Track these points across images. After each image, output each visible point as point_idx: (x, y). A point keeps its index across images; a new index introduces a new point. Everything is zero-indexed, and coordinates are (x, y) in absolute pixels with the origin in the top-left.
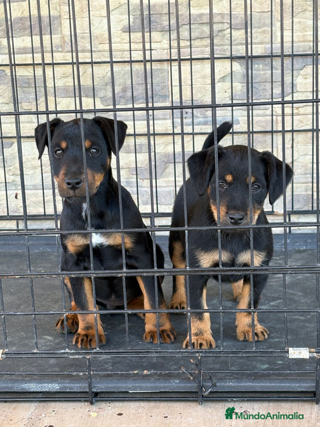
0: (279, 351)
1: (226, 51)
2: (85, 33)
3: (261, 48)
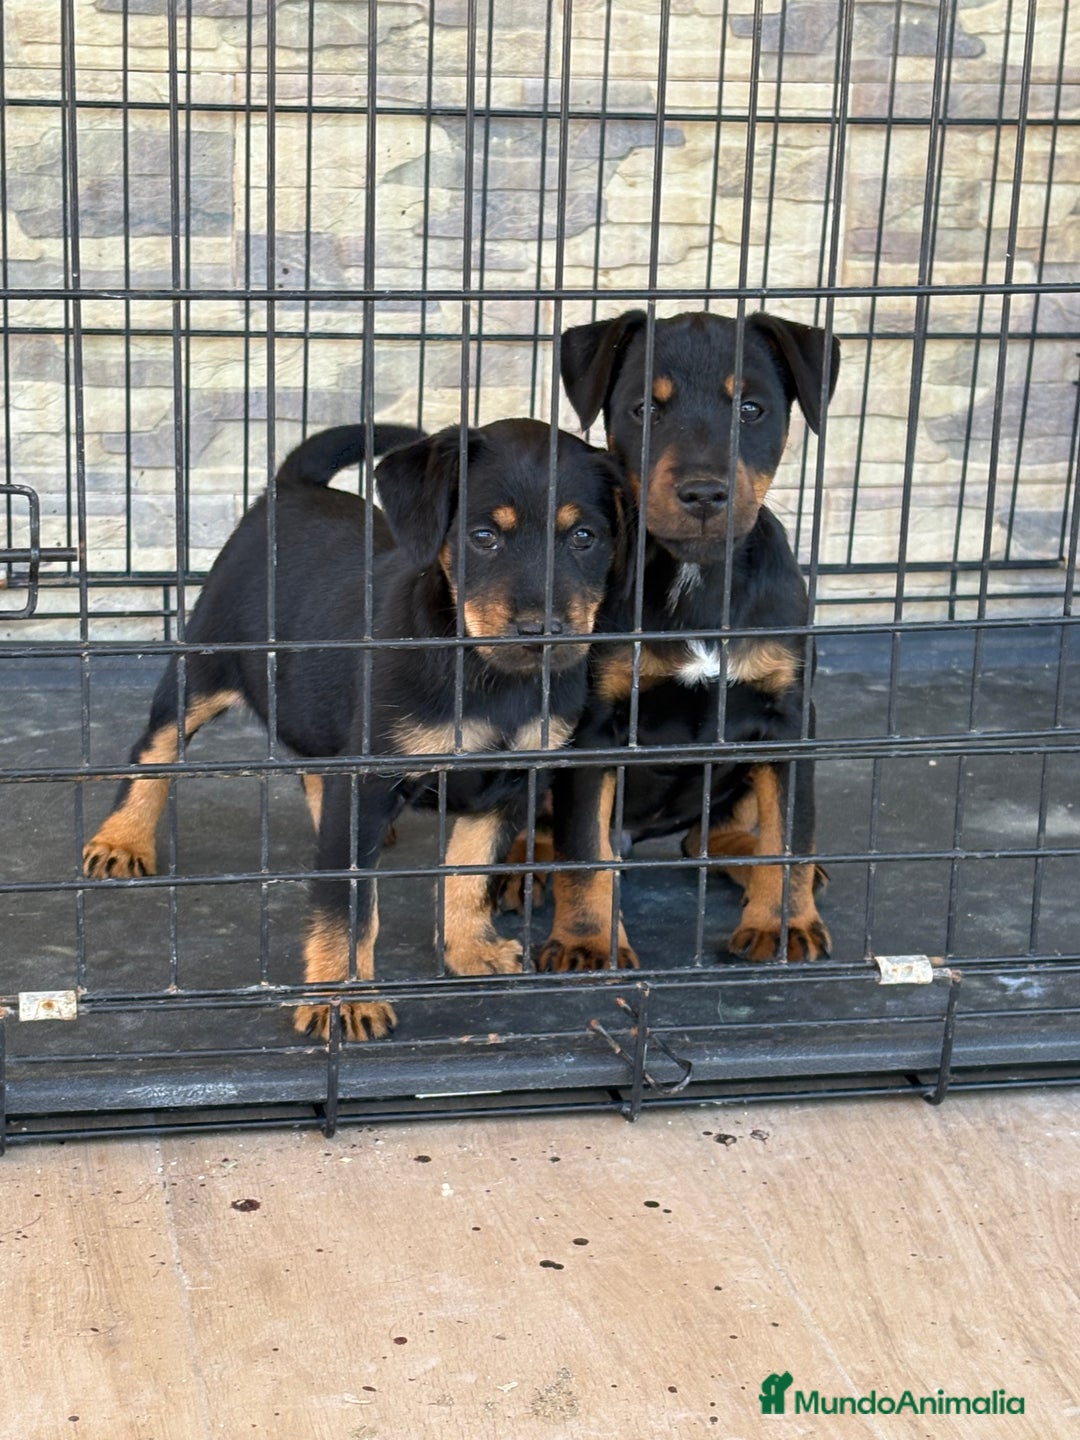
0: (849, 966)
1: (410, 89)
3: (513, 87)
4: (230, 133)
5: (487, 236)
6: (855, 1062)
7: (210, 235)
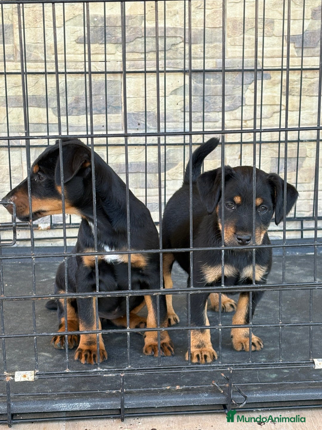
0: (304, 362)
1: (179, 64)
2: (38, 43)
3: (213, 62)
4: (120, 80)
5: (205, 111)
6: (308, 396)
7: (114, 114)
